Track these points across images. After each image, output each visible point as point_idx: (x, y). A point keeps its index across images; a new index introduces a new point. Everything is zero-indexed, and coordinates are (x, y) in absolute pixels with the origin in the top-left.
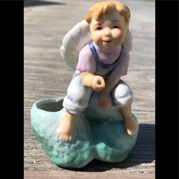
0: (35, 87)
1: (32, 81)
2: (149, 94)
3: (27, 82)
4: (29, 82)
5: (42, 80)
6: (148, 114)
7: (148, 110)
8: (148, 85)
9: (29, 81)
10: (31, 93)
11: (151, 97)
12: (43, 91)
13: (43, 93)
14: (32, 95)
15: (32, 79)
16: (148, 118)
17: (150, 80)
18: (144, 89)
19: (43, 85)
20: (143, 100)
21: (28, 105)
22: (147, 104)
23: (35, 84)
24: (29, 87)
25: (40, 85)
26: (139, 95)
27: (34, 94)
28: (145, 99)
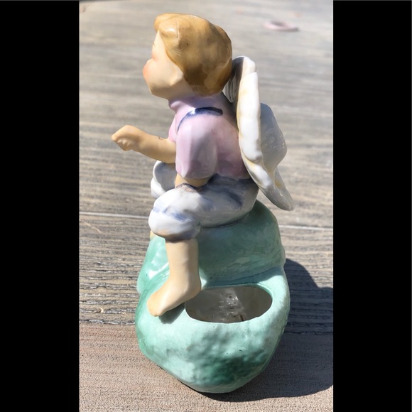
0: (100, 175)
1: (93, 163)
5: (113, 162)
6: (320, 232)
7: (320, 225)
10: (92, 185)
12: (117, 183)
13: (116, 187)
15: (93, 160)
16: (320, 238)
18: (318, 183)
19: (115, 171)
20: (313, 204)
21: (88, 209)
22: (321, 212)
23: (99, 170)
24: (88, 176)
25: (110, 171)
26: (306, 195)
27: (98, 189)
28: (318, 204)
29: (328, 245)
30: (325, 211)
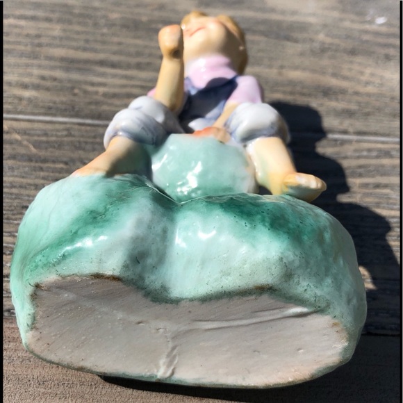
0: (40, 45)
1: (31, 24)
2: (362, 73)
3: (16, 26)
4: (21, 27)
5: (59, 21)
6: (350, 142)
7: (351, 130)
8: (366, 37)
9: (23, 23)
10: (27, 66)
11: (367, 83)
12: (62, 59)
13: (60, 68)
14: (30, 75)
15: (33, 18)
16: (349, 154)
17: (371, 22)
18: (353, 52)
19: (61, 38)
20: (343, 92)
21: (20, 108)
22: (353, 107)
23: (38, 36)
24: (22, 48)
25: (54, 38)
26: (335, 75)
27: (36, 72)
28: (350, 91)
29: (360, 167)
30: (359, 103)
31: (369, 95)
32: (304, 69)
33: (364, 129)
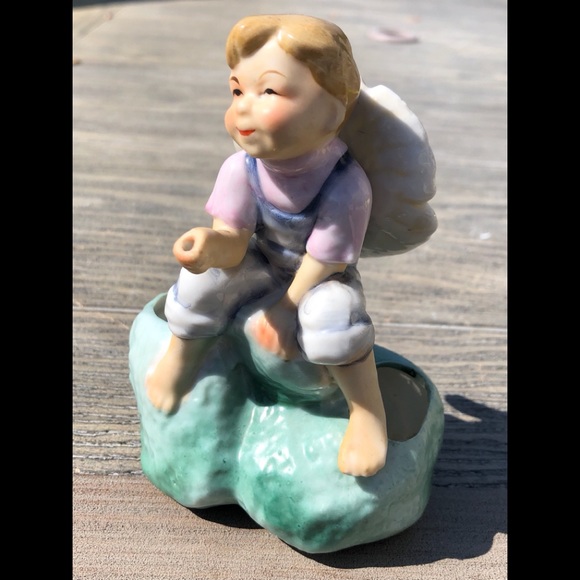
0: (141, 253)
1: (130, 235)
2: (472, 277)
3: (114, 237)
4: (120, 238)
5: (158, 234)
6: (467, 332)
7: (467, 322)
8: (470, 249)
9: (121, 234)
10: (130, 269)
11: (478, 286)
12: (165, 264)
13: (165, 271)
14: (134, 277)
15: (131, 231)
16: (468, 342)
17: (476, 236)
18: (460, 261)
19: (163, 248)
20: (455, 292)
21: (125, 304)
22: (467, 304)
23: (140, 246)
24: (123, 255)
25: (156, 247)
26: (444, 278)
27: (139, 274)
28: (462, 291)
29: (481, 352)
30: (473, 301)
31: (481, 295)
32: (413, 274)
33: (481, 322)
